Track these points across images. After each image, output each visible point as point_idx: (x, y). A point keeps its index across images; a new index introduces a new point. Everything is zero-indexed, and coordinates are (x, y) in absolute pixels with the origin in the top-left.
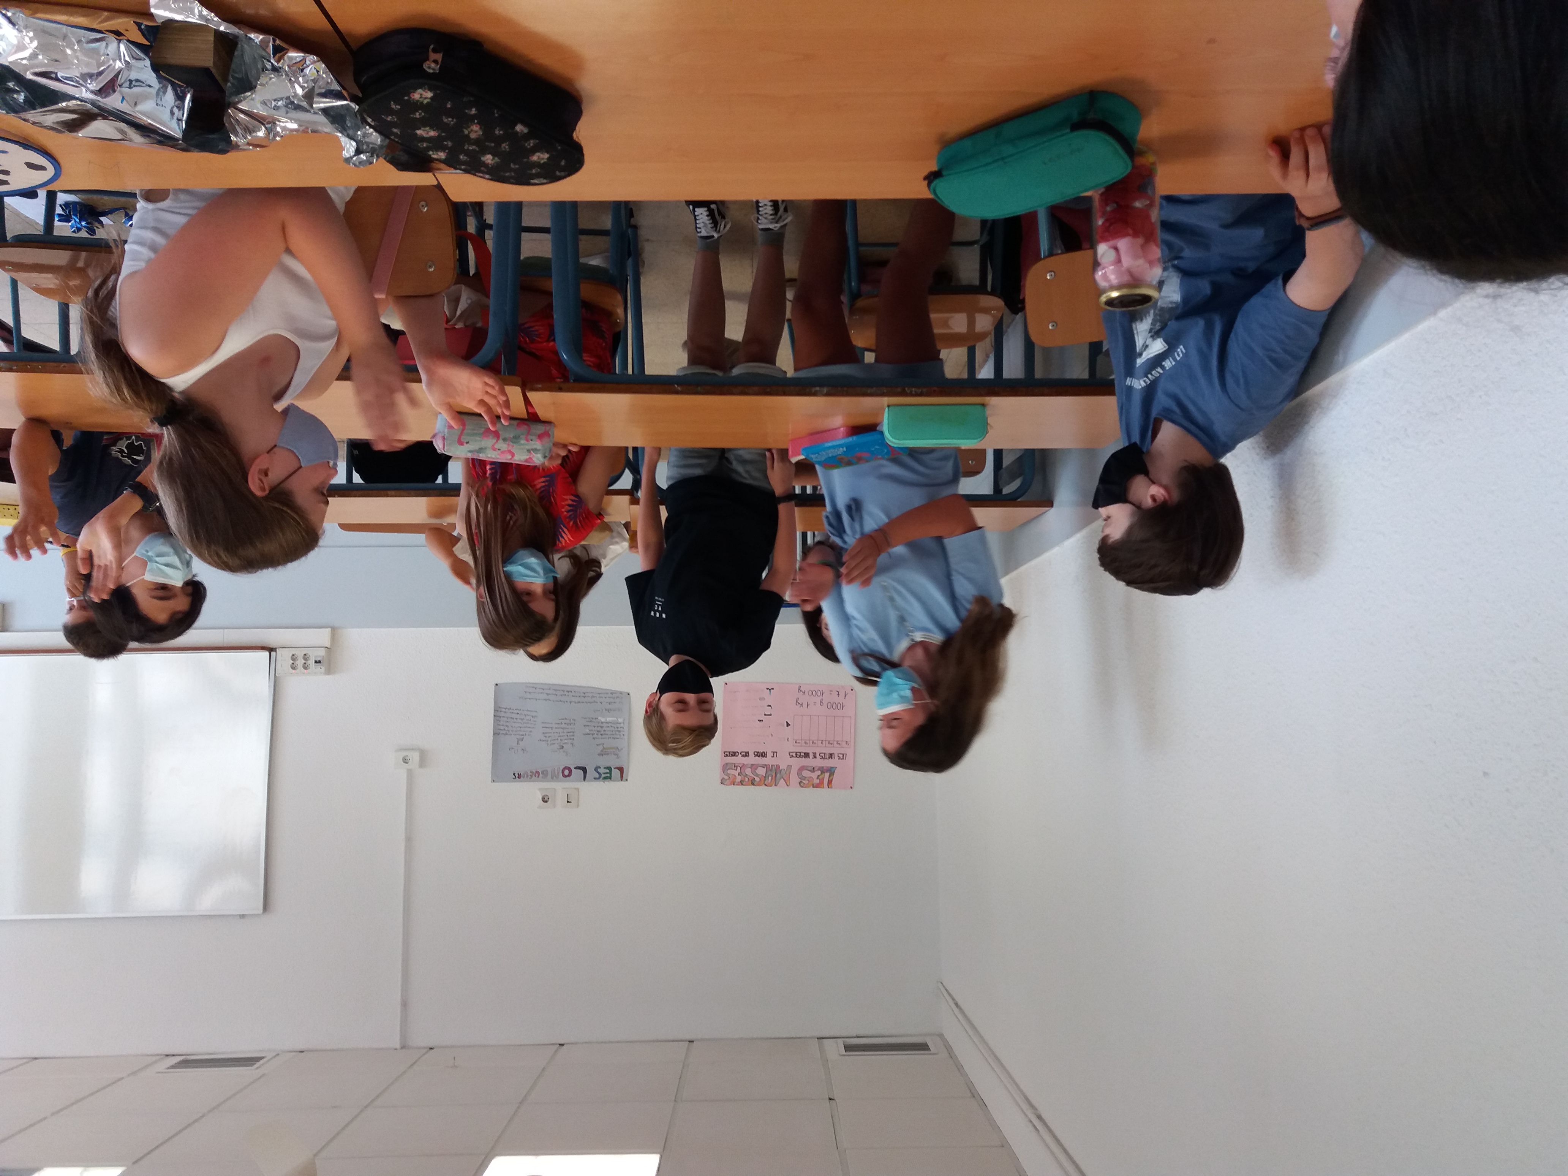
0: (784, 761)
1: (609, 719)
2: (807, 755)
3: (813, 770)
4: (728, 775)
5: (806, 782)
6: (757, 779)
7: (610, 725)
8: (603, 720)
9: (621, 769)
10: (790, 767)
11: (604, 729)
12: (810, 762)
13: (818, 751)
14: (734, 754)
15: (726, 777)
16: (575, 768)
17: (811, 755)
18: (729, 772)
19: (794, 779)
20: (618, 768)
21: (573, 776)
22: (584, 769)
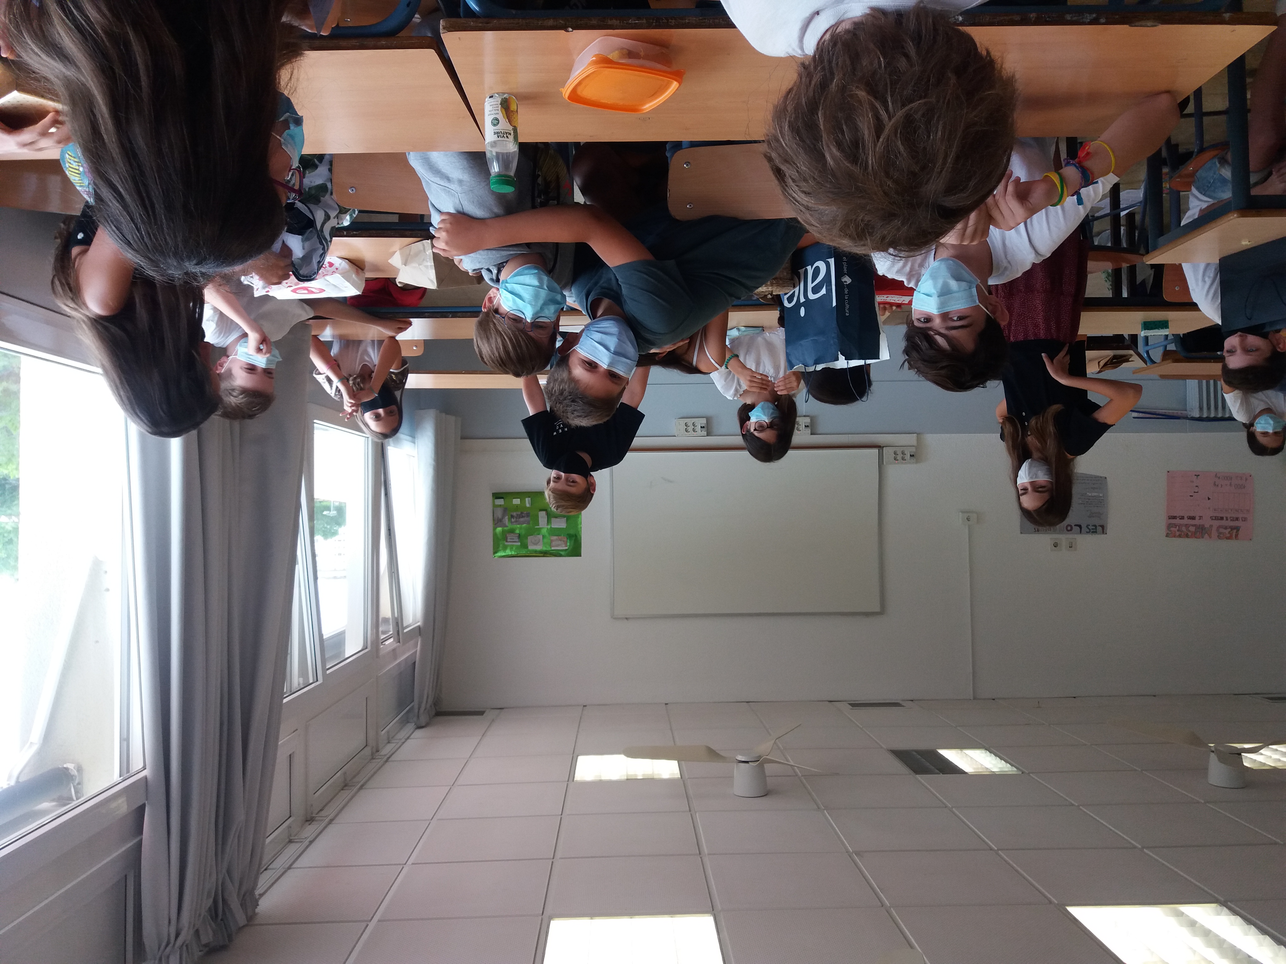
0: (1207, 523)
1: (1093, 494)
2: (1222, 518)
3: (1226, 528)
4: (1170, 531)
5: (1222, 536)
6: (1190, 534)
7: (1093, 498)
8: (1090, 495)
9: (1103, 527)
10: (1211, 526)
11: (1089, 501)
12: (1224, 523)
13: (1229, 516)
14: (1174, 518)
15: (1170, 532)
16: (1075, 525)
17: (1225, 518)
18: (1172, 529)
19: (1214, 533)
20: (1100, 526)
21: (1073, 530)
22: (1080, 526)
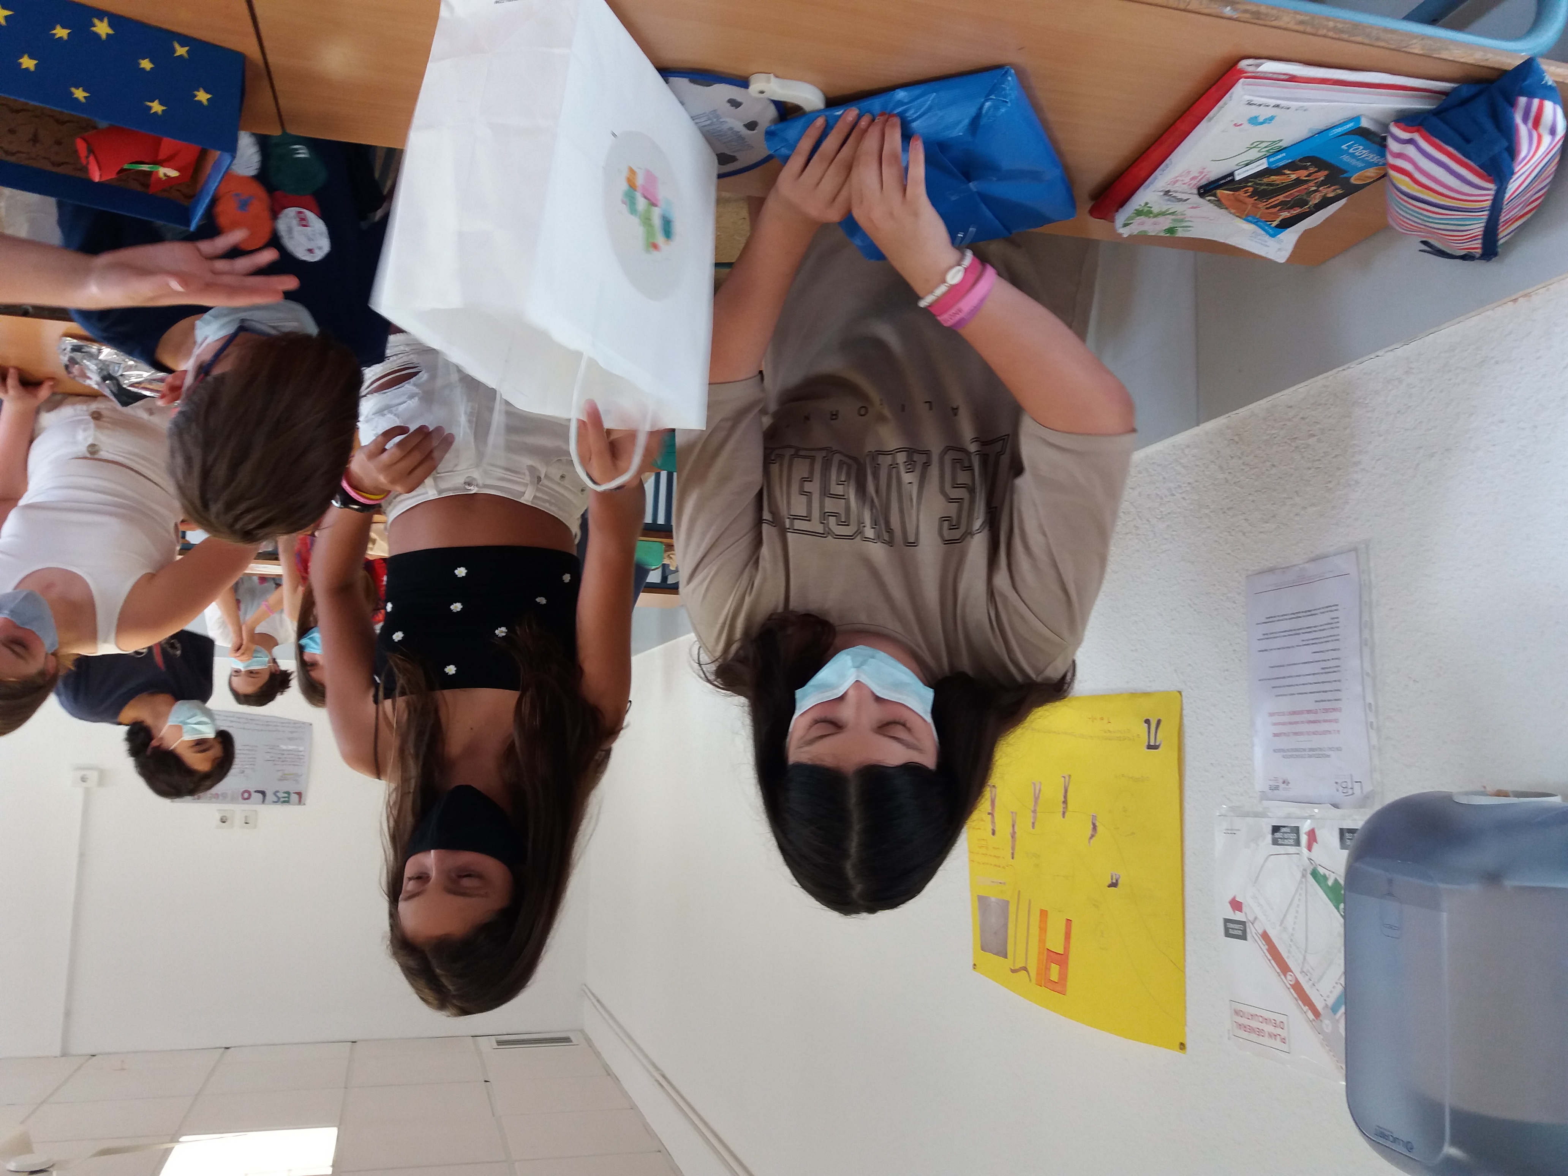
1: (291, 747)
7: (291, 752)
8: (284, 747)
9: (299, 794)
11: (285, 756)
16: (256, 792)
20: (296, 793)
21: (252, 799)
22: (263, 793)
